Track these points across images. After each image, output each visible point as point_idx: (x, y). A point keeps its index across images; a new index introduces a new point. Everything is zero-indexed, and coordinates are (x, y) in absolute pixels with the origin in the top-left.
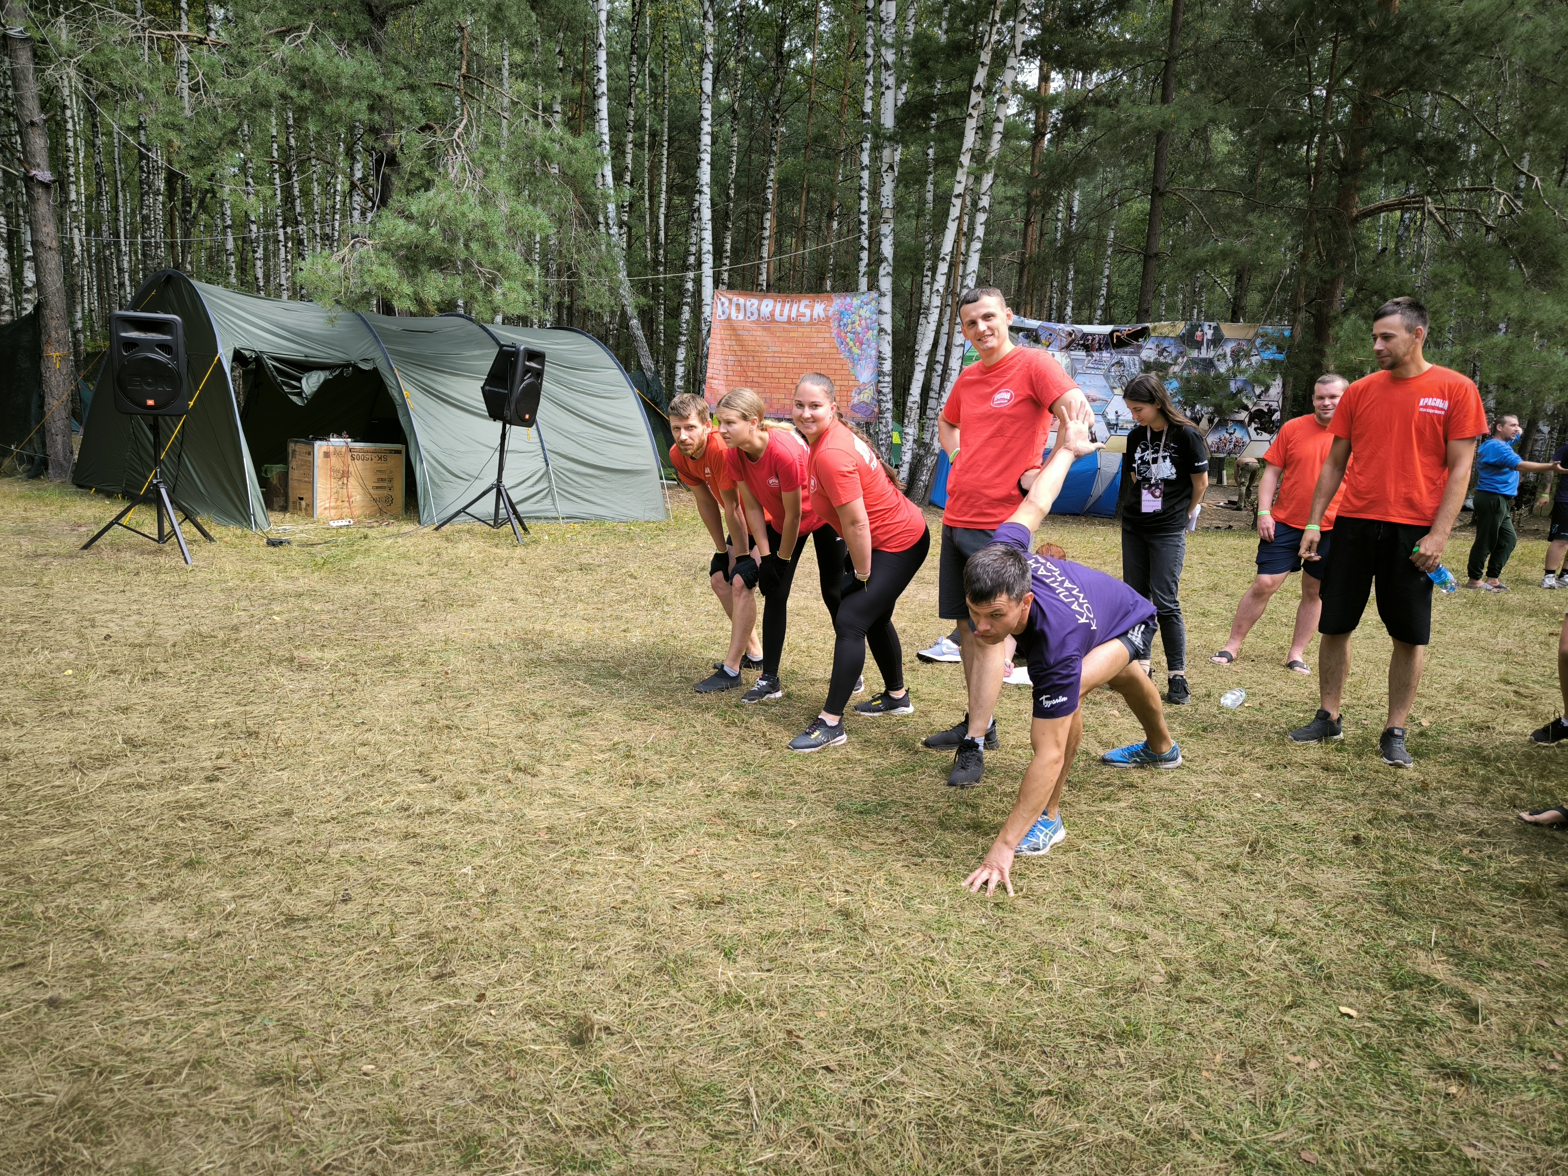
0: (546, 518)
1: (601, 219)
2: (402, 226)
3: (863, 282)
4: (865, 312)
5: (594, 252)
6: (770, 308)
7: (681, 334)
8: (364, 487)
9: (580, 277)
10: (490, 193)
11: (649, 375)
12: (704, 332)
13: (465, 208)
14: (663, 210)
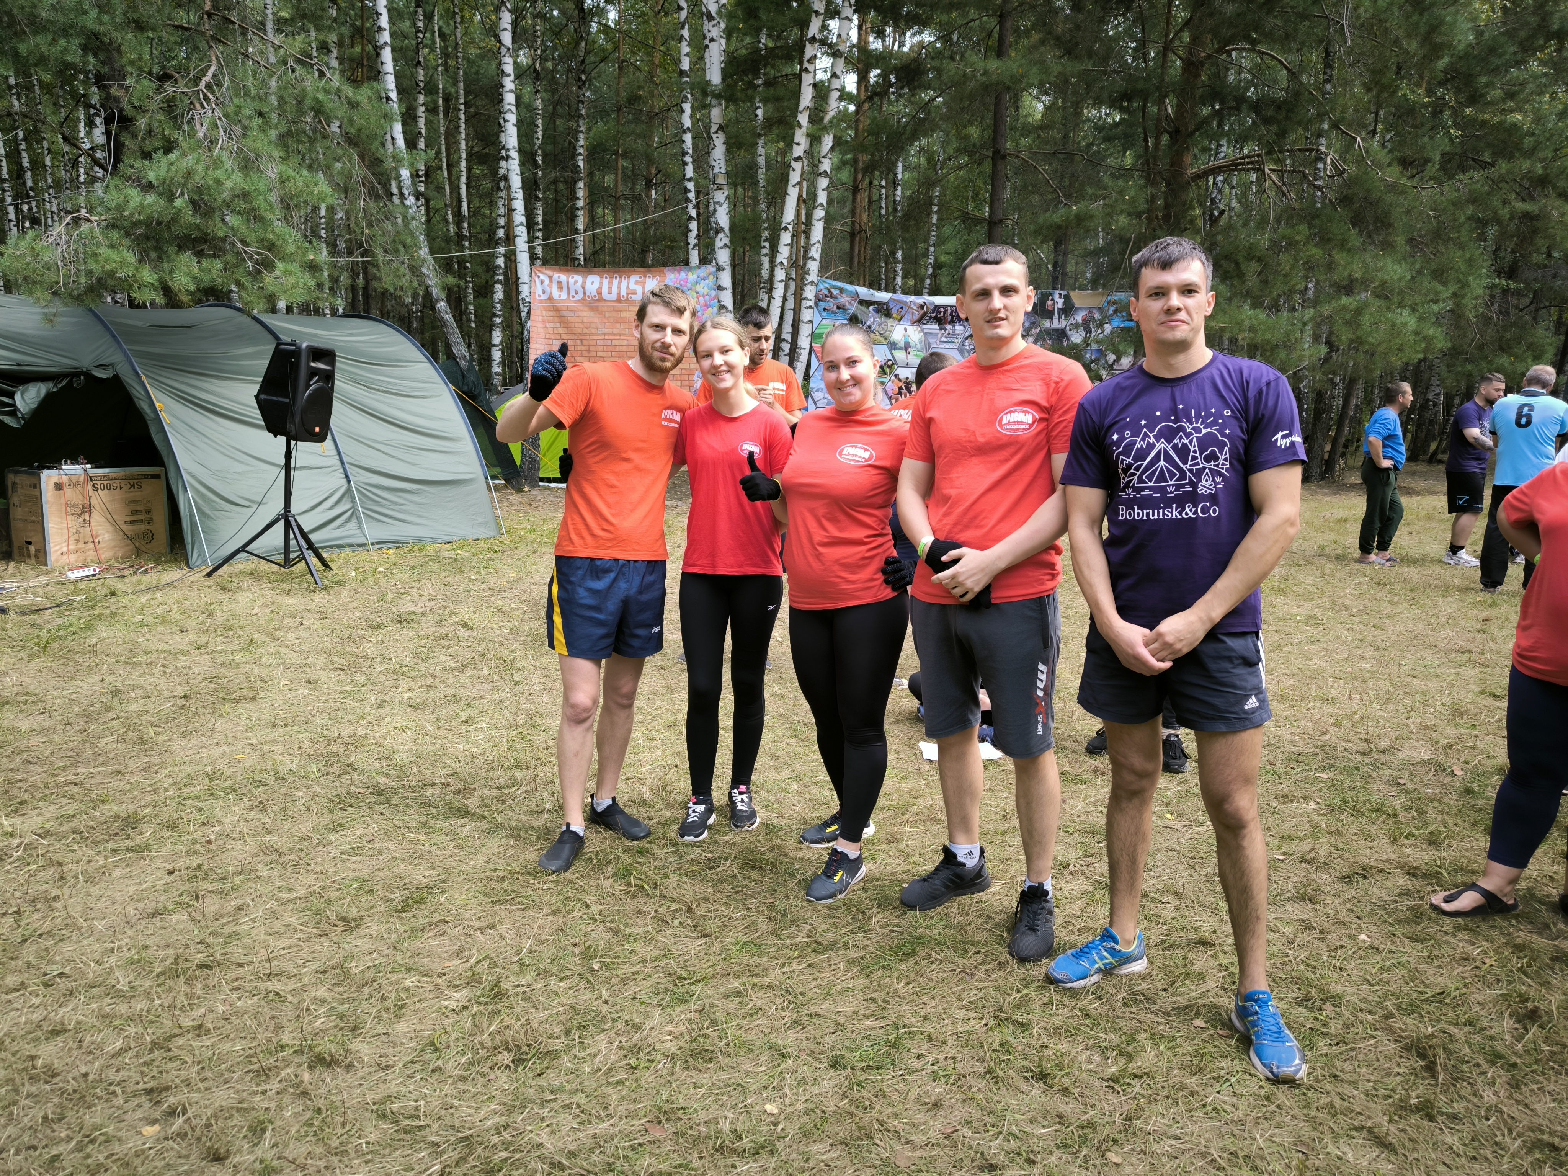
0: (351, 546)
1: (395, 190)
2: (135, 197)
3: (694, 256)
4: (702, 288)
5: (388, 225)
6: (596, 285)
7: (494, 315)
8: (114, 523)
9: (373, 255)
10: (252, 155)
11: (463, 364)
12: (524, 314)
13: (219, 174)
14: (463, 179)
